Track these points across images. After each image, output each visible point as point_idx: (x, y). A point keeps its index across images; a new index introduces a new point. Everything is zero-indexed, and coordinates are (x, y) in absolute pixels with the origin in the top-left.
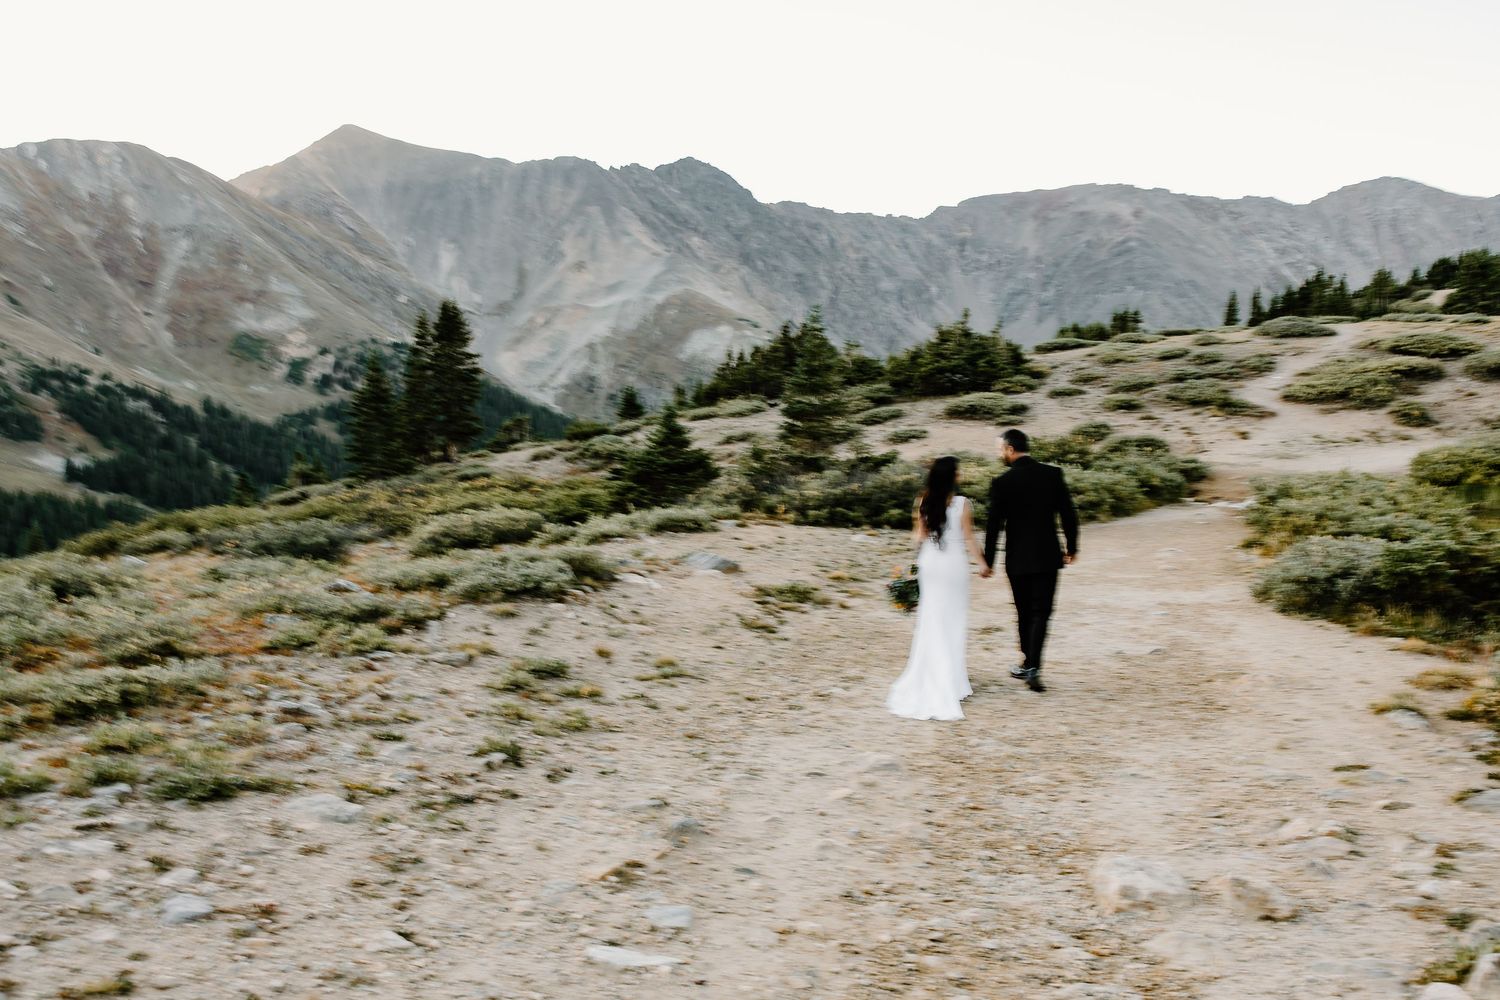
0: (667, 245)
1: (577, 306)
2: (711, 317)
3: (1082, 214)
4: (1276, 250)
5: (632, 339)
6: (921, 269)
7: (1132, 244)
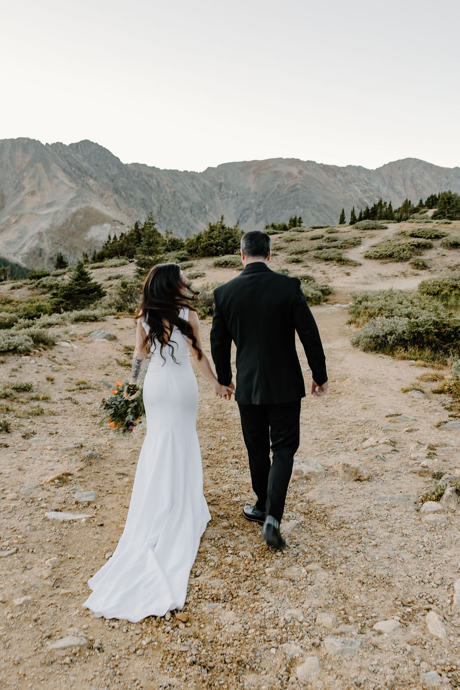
0: (77, 183)
1: (31, 214)
2: (101, 219)
3: (275, 172)
4: (361, 191)
5: (61, 230)
6: (201, 197)
7: (298, 186)
